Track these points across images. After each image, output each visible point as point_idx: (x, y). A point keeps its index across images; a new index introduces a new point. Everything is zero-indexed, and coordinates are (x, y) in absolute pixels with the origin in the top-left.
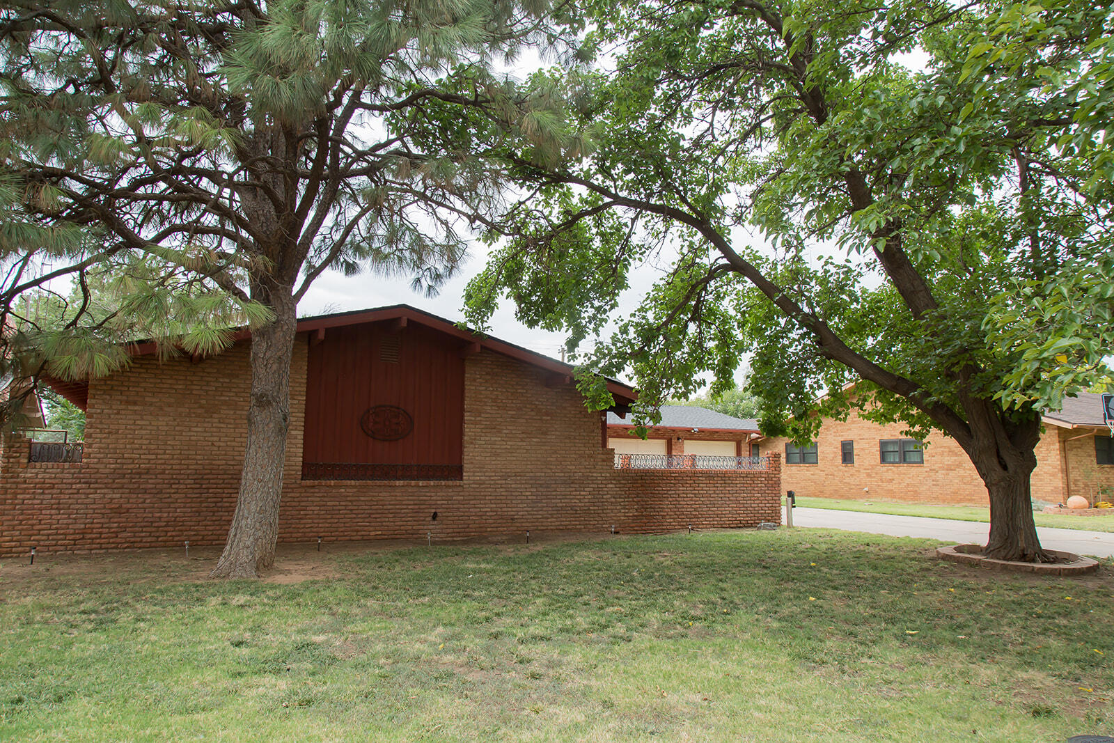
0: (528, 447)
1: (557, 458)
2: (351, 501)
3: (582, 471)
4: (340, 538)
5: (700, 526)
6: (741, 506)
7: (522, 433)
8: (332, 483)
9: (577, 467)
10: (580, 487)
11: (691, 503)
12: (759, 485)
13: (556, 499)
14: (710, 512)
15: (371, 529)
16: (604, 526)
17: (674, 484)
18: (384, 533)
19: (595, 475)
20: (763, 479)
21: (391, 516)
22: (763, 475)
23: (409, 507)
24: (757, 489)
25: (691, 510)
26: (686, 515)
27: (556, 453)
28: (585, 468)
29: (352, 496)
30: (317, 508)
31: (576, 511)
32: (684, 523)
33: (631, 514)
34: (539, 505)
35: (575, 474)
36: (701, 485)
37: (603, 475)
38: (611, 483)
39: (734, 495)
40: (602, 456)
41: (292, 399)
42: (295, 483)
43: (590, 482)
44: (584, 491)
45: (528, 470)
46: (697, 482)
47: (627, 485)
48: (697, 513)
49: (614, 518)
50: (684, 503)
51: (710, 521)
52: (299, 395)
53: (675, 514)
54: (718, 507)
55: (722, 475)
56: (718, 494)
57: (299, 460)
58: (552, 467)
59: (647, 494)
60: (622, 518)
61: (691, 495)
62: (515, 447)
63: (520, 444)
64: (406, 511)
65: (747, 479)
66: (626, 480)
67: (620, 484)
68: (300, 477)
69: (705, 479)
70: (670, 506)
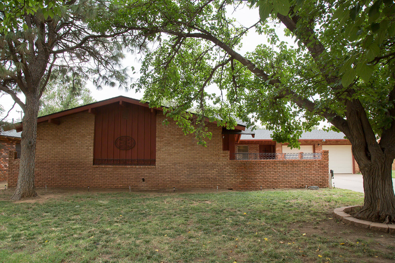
0: (186, 151)
1: (199, 156)
2: (111, 173)
3: (212, 161)
4: (107, 187)
5: (278, 187)
6: (303, 177)
7: (182, 145)
8: (103, 166)
9: (210, 160)
10: (211, 168)
11: (273, 176)
12: (315, 167)
13: (199, 174)
14: (284, 180)
15: (119, 184)
16: (224, 186)
17: (263, 167)
18: (124, 186)
19: (219, 163)
20: (317, 164)
21: (126, 179)
22: (317, 162)
23: (133, 176)
24: (313, 169)
25: (273, 179)
26: (270, 182)
27: (199, 153)
28: (214, 160)
29: (111, 171)
30: (99, 176)
31: (210, 179)
32: (269, 186)
33: (239, 181)
34: (191, 176)
35: (209, 163)
36: (279, 167)
37: (223, 163)
38: (228, 167)
39: (299, 172)
40: (223, 155)
41: (89, 135)
42: (91, 166)
43: (217, 166)
44: (213, 170)
45: (185, 161)
46: (276, 166)
47: (237, 168)
48: (276, 181)
49: (230, 183)
50: (268, 176)
51: (284, 185)
52: (92, 134)
53: (264, 181)
54: (289, 178)
55: (291, 162)
56: (289, 172)
57: (92, 158)
58: (197, 160)
59: (248, 171)
60: (234, 183)
61: (273, 172)
62: (179, 151)
63: (181, 150)
64: (132, 177)
65: (307, 164)
66: (236, 165)
67: (232, 167)
68: (92, 164)
69: (281, 164)
70: (261, 177)
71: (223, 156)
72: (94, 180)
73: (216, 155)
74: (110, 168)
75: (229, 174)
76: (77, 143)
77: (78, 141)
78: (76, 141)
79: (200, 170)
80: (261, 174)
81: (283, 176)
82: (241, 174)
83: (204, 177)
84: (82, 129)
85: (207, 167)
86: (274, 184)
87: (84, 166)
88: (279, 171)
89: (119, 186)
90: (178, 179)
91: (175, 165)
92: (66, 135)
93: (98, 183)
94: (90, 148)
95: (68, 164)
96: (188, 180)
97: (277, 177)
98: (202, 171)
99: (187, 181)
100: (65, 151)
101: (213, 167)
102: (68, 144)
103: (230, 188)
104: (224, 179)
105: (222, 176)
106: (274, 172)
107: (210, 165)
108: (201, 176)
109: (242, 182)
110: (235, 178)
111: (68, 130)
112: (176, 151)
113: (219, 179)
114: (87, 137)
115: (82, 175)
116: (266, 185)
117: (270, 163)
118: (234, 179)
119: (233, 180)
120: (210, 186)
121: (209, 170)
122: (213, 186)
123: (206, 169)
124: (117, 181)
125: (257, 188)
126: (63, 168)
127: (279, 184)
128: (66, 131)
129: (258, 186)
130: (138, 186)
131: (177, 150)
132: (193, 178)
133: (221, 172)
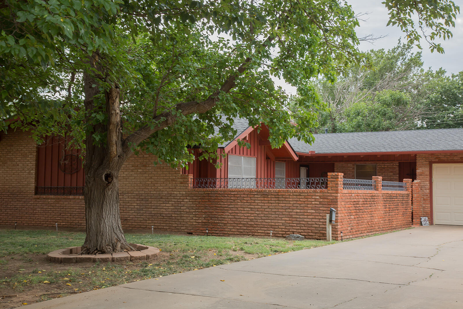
0: (136, 175)
1: (152, 181)
2: (53, 206)
3: (167, 190)
4: (49, 225)
5: (256, 234)
6: (294, 219)
7: (132, 166)
8: (44, 197)
9: (165, 187)
10: (166, 201)
11: (247, 215)
12: (313, 203)
13: (151, 208)
14: (264, 223)
15: (61, 221)
16: (182, 228)
17: (234, 200)
18: (67, 224)
19: (175, 193)
20: (318, 197)
21: (69, 215)
22: (318, 194)
23: (77, 210)
24: (311, 206)
25: (247, 220)
26: (244, 224)
27: (151, 178)
28: (169, 188)
29: (53, 204)
30: (40, 209)
31: (164, 216)
32: (242, 231)
33: (200, 221)
34: (141, 212)
35: (163, 192)
36: (257, 201)
37: (181, 193)
38: (187, 199)
39: (287, 210)
40: (181, 180)
41: (31, 155)
42: (32, 197)
43: (173, 198)
44: (168, 203)
45: (135, 190)
46: (253, 199)
47: (198, 200)
48: (253, 223)
49: (189, 223)
50: (241, 215)
51: (265, 230)
52: (34, 152)
53: (235, 223)
54: (271, 220)
55: (275, 194)
56: (272, 209)
57: (33, 185)
58: (149, 188)
59: (213, 207)
60: (194, 223)
61: (247, 209)
62: (129, 175)
63: (131, 173)
64: (76, 212)
65: (301, 197)
66: (197, 196)
67: (192, 199)
68: (34, 194)
69: (260, 196)
70: (230, 217)
71: (181, 183)
72: (35, 216)
73: (173, 180)
74: (51, 199)
75: (188, 210)
76: (18, 166)
77: (20, 163)
78: (18, 163)
79: (152, 202)
80: (230, 212)
81: (262, 215)
82: (203, 211)
83: (157, 213)
84: (23, 146)
85: (162, 198)
86: (250, 228)
87: (24, 197)
88: (257, 207)
89: (62, 224)
90: (126, 216)
91: (123, 196)
92: (8, 155)
93: (39, 220)
94: (32, 171)
95: (9, 193)
96: (138, 218)
97: (253, 218)
98: (155, 205)
99: (136, 219)
100: (6, 176)
101: (168, 198)
102: (10, 167)
103: (189, 231)
104: (182, 217)
105: (179, 213)
106: (249, 209)
107: (165, 196)
108: (154, 212)
109: (205, 223)
110: (196, 217)
111: (9, 148)
112: (125, 175)
113: (175, 217)
114: (28, 157)
115: (23, 209)
116: (238, 229)
117: (244, 194)
118: (194, 218)
119: (192, 219)
120: (165, 227)
121: (163, 203)
122: (168, 227)
123: (160, 201)
124: (59, 216)
125: (226, 234)
126: (4, 199)
127: (257, 228)
128: (8, 149)
129: (227, 230)
130: (82, 224)
131: (126, 173)
132: (144, 214)
133: (178, 206)
